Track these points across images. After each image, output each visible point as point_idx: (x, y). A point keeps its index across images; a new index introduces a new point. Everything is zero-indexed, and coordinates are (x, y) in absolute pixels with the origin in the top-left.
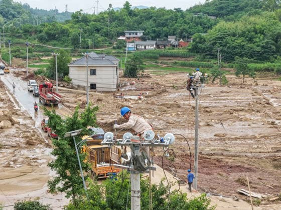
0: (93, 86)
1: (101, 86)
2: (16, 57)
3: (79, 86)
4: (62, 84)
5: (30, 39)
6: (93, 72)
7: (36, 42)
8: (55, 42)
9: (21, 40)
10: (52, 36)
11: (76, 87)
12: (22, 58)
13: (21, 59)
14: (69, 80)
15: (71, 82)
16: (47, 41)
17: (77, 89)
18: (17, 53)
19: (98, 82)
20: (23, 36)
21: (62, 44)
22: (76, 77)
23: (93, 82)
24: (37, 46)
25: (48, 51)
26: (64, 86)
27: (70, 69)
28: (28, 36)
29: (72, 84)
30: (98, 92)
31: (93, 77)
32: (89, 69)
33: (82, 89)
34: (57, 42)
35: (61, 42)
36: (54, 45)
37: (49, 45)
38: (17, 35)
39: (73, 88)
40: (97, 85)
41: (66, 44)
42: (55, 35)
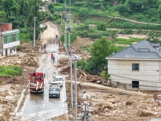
0: (135, 84)
1: (145, 84)
2: (82, 36)
3: (118, 83)
4: (99, 80)
5: (110, 10)
6: (136, 67)
7: (116, 15)
8: (140, 15)
9: (100, 12)
10: (138, 6)
11: (115, 84)
12: (90, 37)
13: (88, 38)
14: (107, 76)
15: (110, 78)
16: (131, 13)
17: (116, 87)
18: (84, 31)
19: (142, 79)
20: (102, 6)
21: (148, 18)
22: (115, 72)
23: (136, 78)
24: (117, 20)
25: (130, 28)
26: (101, 83)
27: (109, 62)
28: (108, 6)
29: (110, 80)
30: (141, 91)
31: (136, 73)
32: (131, 63)
33: (122, 87)
34: (143, 16)
35: (147, 15)
36: (139, 19)
37: (133, 18)
38: (96, 4)
39: (110, 85)
40: (140, 83)
41: (153, 18)
42: (141, 6)
